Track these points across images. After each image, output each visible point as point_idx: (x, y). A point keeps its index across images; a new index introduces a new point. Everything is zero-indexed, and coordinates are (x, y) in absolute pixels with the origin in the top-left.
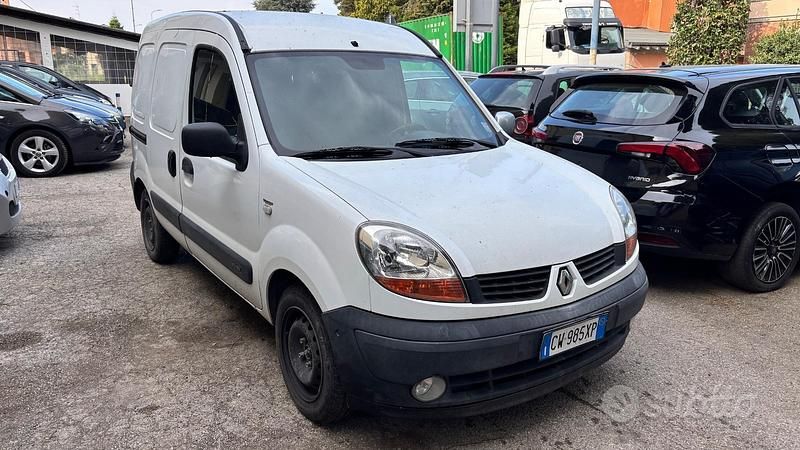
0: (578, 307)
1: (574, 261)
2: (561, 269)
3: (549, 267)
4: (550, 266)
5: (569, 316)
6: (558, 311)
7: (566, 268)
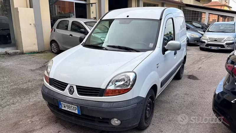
1: (76, 86)
2: (71, 86)
3: (68, 84)
5: (67, 100)
6: (66, 97)
7: (73, 86)
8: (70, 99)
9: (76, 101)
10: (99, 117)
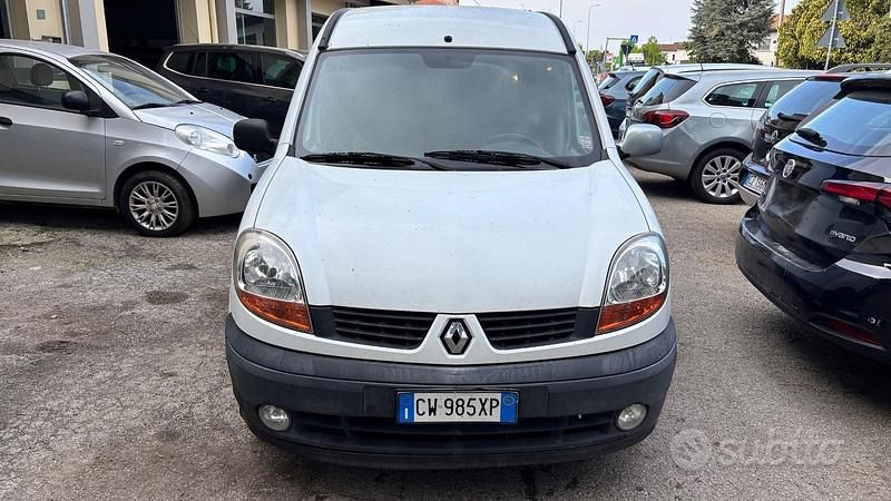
0: (466, 373)
1: (479, 315)
2: (451, 321)
3: (434, 315)
4: (436, 314)
5: (447, 379)
6: (434, 371)
7: (461, 321)
8: (458, 373)
9: (494, 375)
10: (572, 414)
